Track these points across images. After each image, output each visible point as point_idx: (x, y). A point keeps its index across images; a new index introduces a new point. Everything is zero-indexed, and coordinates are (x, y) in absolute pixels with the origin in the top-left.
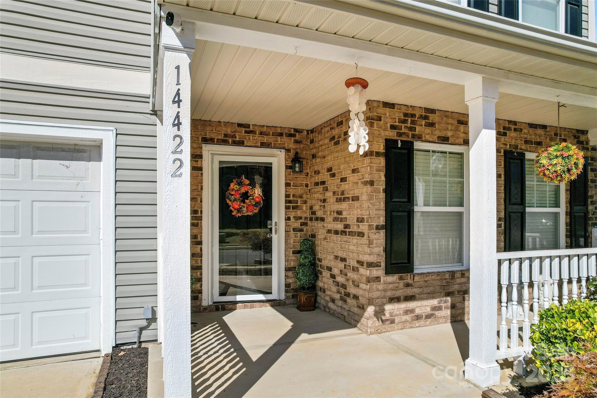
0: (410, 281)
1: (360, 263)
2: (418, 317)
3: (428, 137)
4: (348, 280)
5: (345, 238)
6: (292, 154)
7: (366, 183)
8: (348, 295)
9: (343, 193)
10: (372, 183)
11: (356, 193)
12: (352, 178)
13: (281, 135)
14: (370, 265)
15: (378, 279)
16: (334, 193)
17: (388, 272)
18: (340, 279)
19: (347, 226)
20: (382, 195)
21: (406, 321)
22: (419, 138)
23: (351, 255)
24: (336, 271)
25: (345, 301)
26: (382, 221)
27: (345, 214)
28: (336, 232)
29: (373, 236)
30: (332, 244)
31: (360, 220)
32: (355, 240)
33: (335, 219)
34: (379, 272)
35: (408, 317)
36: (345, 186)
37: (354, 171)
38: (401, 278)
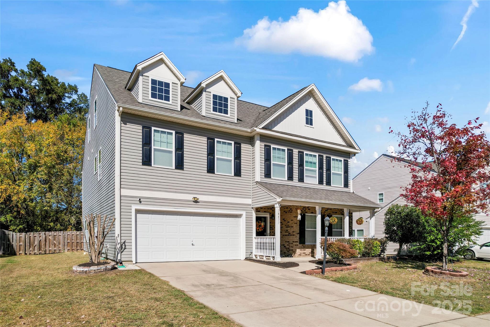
0: (304, 246)
1: (294, 242)
2: (306, 255)
3: (308, 212)
4: (290, 246)
5: (289, 236)
6: (271, 214)
7: (295, 223)
8: (290, 250)
9: (288, 225)
10: (296, 223)
11: (292, 225)
12: (291, 222)
13: (269, 209)
14: (296, 242)
15: (298, 245)
16: (285, 225)
17: (300, 243)
18: (287, 247)
19: (289, 234)
20: (299, 226)
21: (304, 255)
22: (307, 213)
23: (291, 240)
24: (286, 245)
25: (289, 252)
26: (298, 232)
27: (289, 231)
28: (286, 235)
29: (297, 235)
30: (284, 238)
31: (293, 232)
32: (292, 236)
33: (286, 232)
34: (298, 243)
35: (304, 254)
36: (288, 224)
37: (291, 220)
38: (302, 245)
